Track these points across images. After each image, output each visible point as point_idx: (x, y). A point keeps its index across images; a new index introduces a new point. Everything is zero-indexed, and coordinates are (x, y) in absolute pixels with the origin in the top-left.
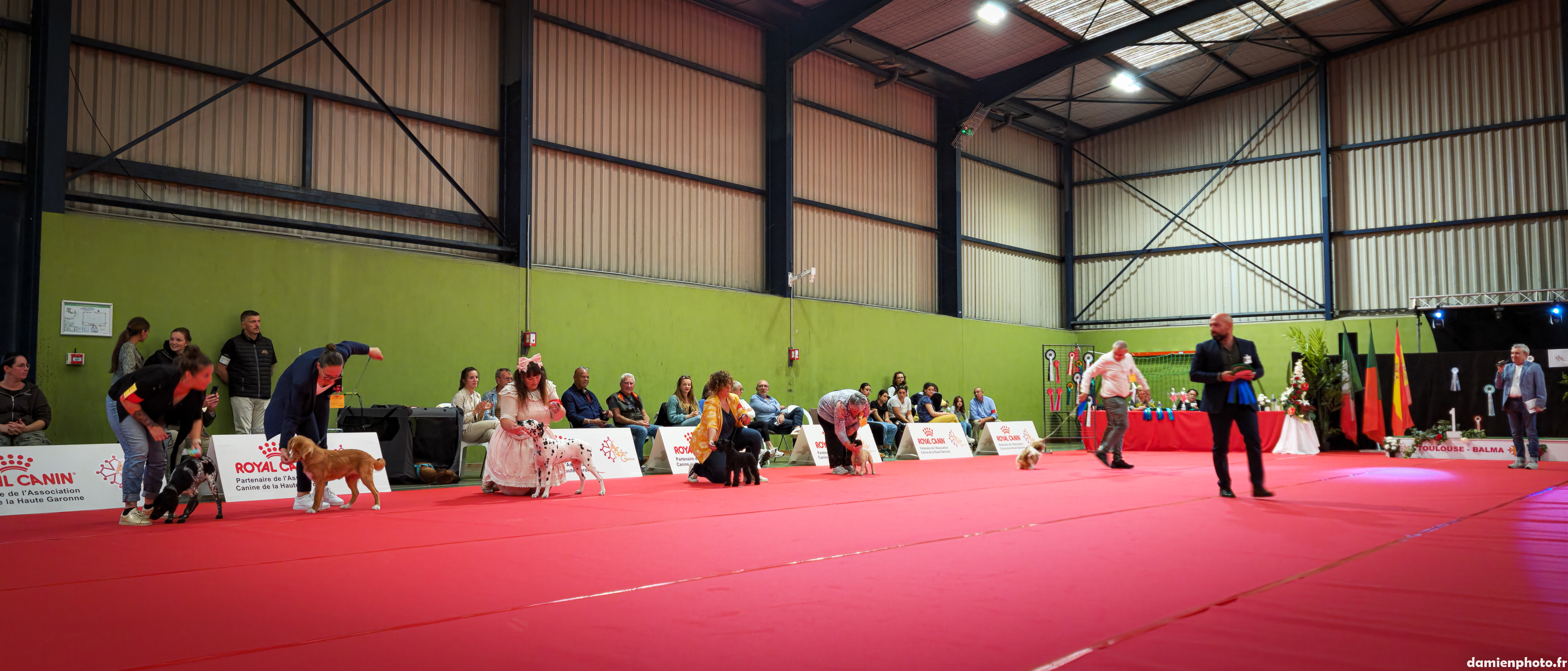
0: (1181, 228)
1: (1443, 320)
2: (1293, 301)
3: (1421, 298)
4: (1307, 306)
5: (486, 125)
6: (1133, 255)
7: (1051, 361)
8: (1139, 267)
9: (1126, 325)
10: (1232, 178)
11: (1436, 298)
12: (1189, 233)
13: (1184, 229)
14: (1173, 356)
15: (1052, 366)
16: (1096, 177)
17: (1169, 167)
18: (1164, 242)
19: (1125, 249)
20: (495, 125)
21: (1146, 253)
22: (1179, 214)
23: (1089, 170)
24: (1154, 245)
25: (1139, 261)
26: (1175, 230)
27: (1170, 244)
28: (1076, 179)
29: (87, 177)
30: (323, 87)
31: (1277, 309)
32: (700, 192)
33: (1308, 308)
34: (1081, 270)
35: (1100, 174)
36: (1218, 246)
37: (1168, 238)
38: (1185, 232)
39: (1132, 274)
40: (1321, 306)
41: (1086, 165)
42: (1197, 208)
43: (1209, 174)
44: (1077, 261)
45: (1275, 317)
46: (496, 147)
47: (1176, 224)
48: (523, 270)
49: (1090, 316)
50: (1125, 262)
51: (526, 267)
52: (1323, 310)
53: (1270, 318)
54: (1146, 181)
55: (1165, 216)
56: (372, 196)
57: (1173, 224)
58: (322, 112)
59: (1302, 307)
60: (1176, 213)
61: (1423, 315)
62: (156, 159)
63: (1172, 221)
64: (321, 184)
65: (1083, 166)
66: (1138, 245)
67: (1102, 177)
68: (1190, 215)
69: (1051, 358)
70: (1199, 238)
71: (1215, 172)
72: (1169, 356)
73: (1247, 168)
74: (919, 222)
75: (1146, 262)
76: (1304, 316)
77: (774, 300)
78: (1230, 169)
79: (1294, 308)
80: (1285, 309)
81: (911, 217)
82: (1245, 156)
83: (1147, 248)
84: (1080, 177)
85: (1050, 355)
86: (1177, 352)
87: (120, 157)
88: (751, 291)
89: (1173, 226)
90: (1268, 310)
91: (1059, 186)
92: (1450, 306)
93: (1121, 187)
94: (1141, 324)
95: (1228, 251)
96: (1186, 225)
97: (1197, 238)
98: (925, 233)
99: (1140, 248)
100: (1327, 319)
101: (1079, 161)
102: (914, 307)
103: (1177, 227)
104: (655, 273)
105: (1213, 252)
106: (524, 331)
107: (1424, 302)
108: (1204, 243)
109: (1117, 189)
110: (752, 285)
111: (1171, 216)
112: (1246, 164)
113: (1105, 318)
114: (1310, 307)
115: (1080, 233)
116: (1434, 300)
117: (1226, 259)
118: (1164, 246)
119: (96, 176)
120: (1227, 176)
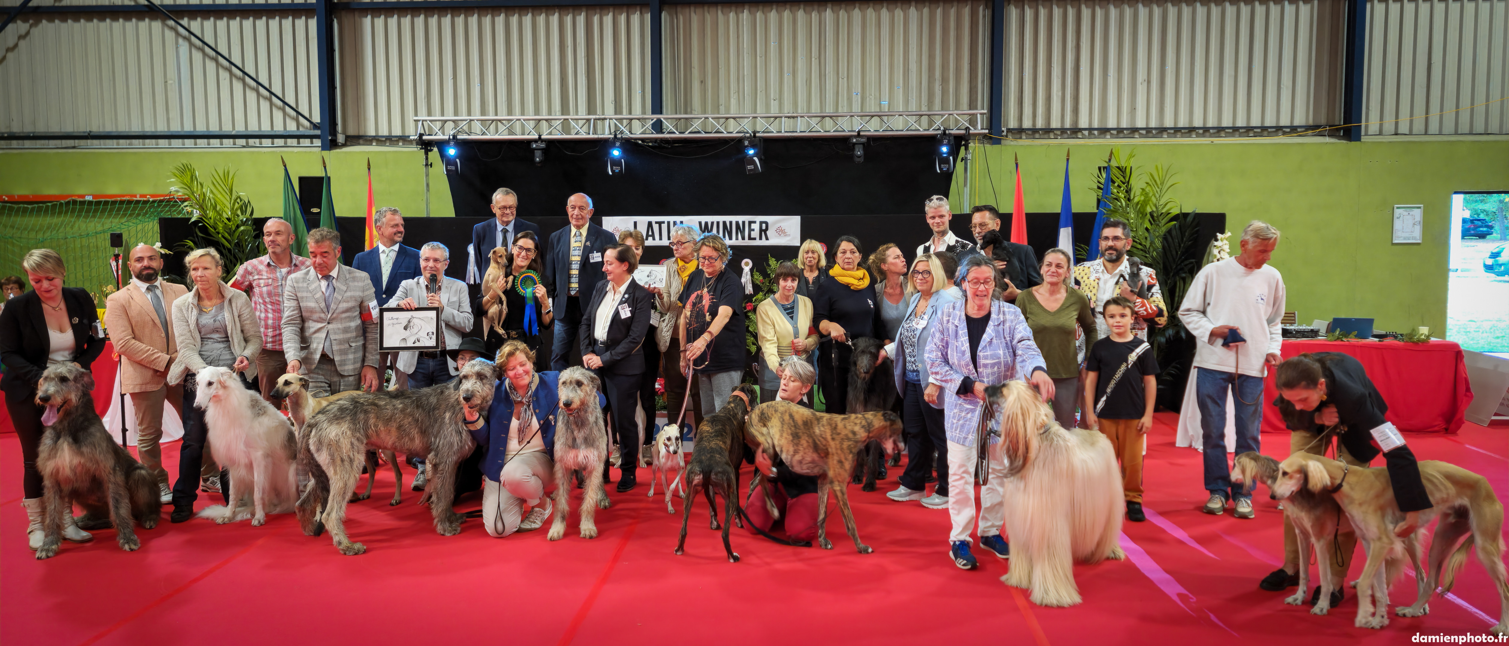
1: (458, 160)
2: (279, 115)
3: (431, 121)
4: (298, 125)
6: (6, 14)
8: (21, 37)
9: (4, 144)
11: (454, 121)
14: (75, 202)
21: (27, 12)
25: (17, 27)
31: (254, 128)
33: (301, 128)
39: (9, 50)
40: (314, 125)
45: (251, 141)
52: (319, 130)
53: (243, 142)
59: (293, 127)
61: (435, 149)
72: (68, 204)
75: (32, 31)
76: (294, 142)
79: (280, 129)
80: (265, 128)
83: (31, 5)
90: (240, 129)
92: (473, 137)
94: (27, 143)
95: (170, 22)
100: (321, 147)
105: (147, 19)
107: (436, 127)
108: (132, 3)
114: (304, 126)
116: (451, 125)
117: (171, 33)
118: (62, 4)
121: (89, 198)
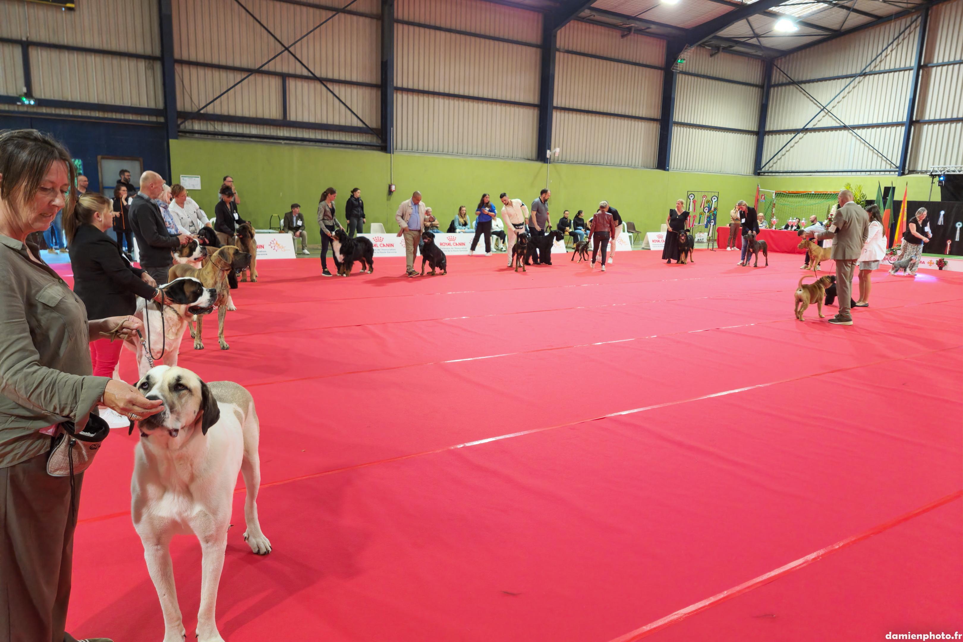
0: (827, 115)
1: (944, 181)
2: (884, 163)
3: (938, 167)
5: (374, 82)
6: (797, 131)
7: (691, 200)
8: (800, 139)
9: (788, 174)
10: (861, 84)
12: (831, 118)
13: (829, 115)
14: (808, 194)
15: (691, 203)
16: (785, 81)
17: (827, 76)
18: (817, 124)
19: (794, 128)
20: (379, 82)
21: (805, 130)
22: (826, 106)
23: (781, 77)
24: (810, 126)
25: (800, 135)
26: (824, 116)
27: (820, 125)
28: (773, 83)
29: (190, 121)
30: (292, 71)
31: (874, 168)
32: (498, 108)
33: (892, 168)
34: (768, 140)
35: (786, 79)
36: (845, 128)
37: (819, 121)
38: (829, 117)
39: (796, 143)
40: (897, 167)
41: (780, 74)
42: (838, 102)
43: (848, 80)
44: (767, 134)
45: (872, 173)
46: (379, 93)
47: (825, 112)
48: (389, 155)
49: (770, 167)
50: (793, 135)
51: (391, 153)
52: (897, 169)
53: (869, 173)
54: (812, 84)
55: (819, 107)
56: (317, 122)
57: (822, 112)
58: (292, 84)
59: (888, 168)
60: (824, 106)
61: (937, 177)
62: (218, 111)
63: (822, 110)
64: (292, 117)
65: (778, 74)
66: (800, 126)
67: (788, 82)
68: (833, 107)
69: (692, 198)
70: (837, 122)
71: (852, 79)
72: (806, 194)
73: (872, 77)
74: (648, 116)
75: (805, 136)
76: (887, 173)
77: (539, 164)
78: (862, 78)
79: (883, 168)
80: (878, 168)
81: (642, 113)
82: (871, 69)
83: (806, 127)
84: (775, 81)
85: (692, 197)
86: (811, 192)
87: (202, 112)
88: (529, 160)
89: (823, 113)
90: (869, 169)
91: (761, 87)
93: (797, 88)
94: (796, 174)
95: (850, 131)
96: (829, 114)
97: (835, 122)
98: (652, 122)
99: (802, 127)
100: (899, 175)
101: (776, 71)
102: (640, 165)
103: (825, 114)
104: (470, 152)
105: (843, 131)
106: (390, 184)
107: (938, 170)
108: (838, 125)
109: (795, 88)
110: (529, 156)
111: (822, 108)
112: (870, 74)
113: (778, 170)
114: (893, 167)
115: (771, 117)
117: (850, 135)
118: (816, 127)
119: (193, 120)
120: (859, 82)
121: (813, 193)
